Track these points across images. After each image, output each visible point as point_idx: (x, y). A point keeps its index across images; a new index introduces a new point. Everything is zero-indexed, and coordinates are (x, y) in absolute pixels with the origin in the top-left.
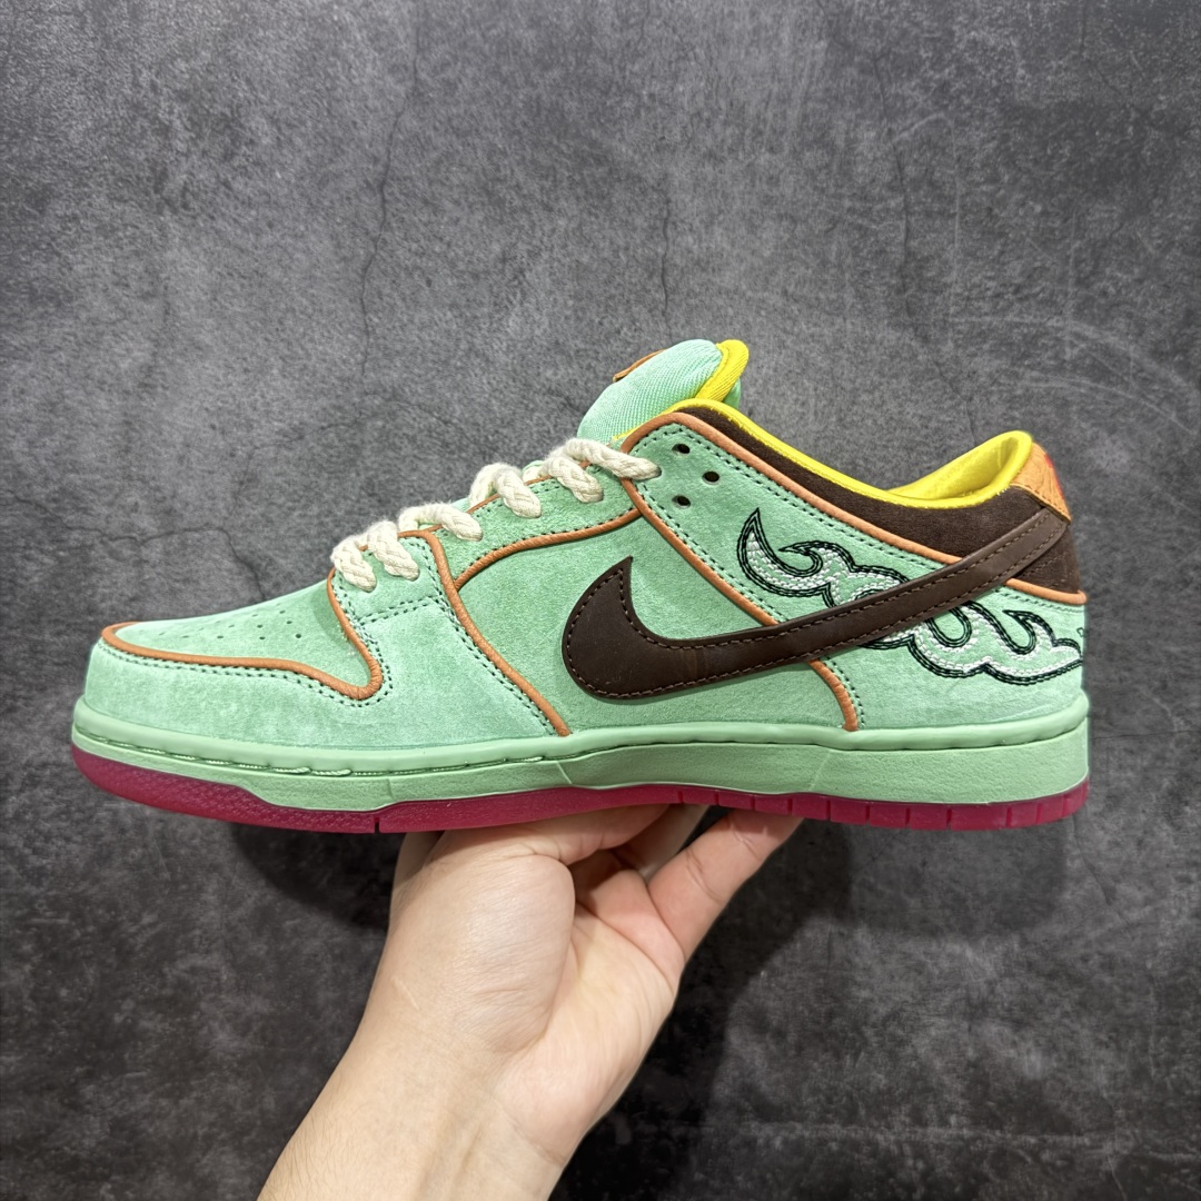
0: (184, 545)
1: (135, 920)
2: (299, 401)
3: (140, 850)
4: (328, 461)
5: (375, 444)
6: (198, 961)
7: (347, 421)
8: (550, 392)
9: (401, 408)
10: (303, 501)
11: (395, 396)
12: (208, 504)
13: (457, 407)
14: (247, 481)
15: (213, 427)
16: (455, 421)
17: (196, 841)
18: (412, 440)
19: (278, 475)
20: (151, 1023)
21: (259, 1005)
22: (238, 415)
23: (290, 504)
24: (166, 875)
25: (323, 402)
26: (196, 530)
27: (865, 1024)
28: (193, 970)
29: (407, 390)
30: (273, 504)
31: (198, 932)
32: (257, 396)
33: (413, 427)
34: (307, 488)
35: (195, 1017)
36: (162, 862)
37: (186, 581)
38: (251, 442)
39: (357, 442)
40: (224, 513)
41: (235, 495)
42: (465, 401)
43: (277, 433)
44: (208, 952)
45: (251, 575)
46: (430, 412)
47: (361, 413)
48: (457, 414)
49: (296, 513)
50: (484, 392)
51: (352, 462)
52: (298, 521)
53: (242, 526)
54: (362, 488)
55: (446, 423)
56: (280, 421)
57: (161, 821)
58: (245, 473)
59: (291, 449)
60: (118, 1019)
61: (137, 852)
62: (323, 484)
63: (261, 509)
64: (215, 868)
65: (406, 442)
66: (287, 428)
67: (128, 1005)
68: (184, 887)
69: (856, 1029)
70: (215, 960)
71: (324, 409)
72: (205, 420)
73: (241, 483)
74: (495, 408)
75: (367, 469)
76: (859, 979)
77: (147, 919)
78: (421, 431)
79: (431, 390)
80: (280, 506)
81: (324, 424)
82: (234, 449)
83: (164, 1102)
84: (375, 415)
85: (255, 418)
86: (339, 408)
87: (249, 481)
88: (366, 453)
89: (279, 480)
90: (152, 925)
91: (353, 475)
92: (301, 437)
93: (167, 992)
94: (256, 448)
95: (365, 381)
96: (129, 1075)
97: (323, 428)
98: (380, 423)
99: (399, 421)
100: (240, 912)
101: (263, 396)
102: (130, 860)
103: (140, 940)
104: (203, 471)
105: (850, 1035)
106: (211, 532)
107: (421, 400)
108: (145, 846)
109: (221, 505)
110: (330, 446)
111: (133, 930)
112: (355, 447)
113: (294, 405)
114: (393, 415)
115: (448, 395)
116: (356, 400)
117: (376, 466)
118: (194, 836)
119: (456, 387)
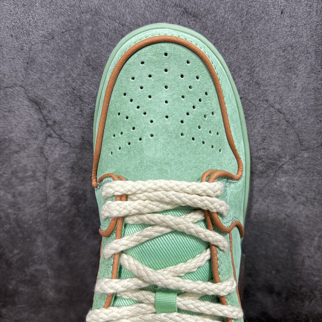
0: (6, 94)
1: (11, 252)
2: (50, 19)
3: (9, 226)
4: (67, 49)
5: (89, 39)
6: (38, 267)
7: (74, 28)
8: (176, 5)
9: (100, 19)
10: (57, 70)
11: (97, 13)
12: (14, 74)
13: (128, 16)
14: (30, 62)
15: (12, 36)
16: (127, 24)
17: (30, 222)
18: (107, 35)
19: (44, 58)
20: (22, 289)
21: (64, 283)
22: (22, 29)
23: (51, 72)
24: (21, 235)
25: (62, 19)
26: (10, 87)
27: (316, 290)
28: (37, 270)
29: (103, 9)
30: (43, 72)
31: (36, 257)
32: (30, 18)
33: (106, 29)
34: (58, 64)
35: (40, 287)
36: (18, 230)
37: (9, 111)
38: (30, 42)
39: (80, 38)
40: (22, 78)
41: (26, 69)
42: (132, 13)
43: (42, 36)
44: (41, 264)
45: (37, 107)
46: (115, 20)
47: (80, 23)
48: (128, 21)
49: (54, 77)
50: (142, 8)
51: (78, 49)
52: (55, 80)
53: (31, 84)
54: (84, 62)
55: (123, 25)
56: (42, 30)
57: (15, 214)
58: (29, 58)
59: (48, 44)
60: (11, 287)
61: (8, 226)
62: (65, 61)
63: (38, 75)
64: (39, 232)
65: (104, 36)
66: (46, 34)
67: (14, 282)
68: (28, 240)
69: (312, 291)
70: (44, 267)
71: (63, 22)
72: (7, 33)
73: (28, 63)
74: (148, 16)
75: (85, 52)
76: (314, 273)
77: (16, 252)
78: (110, 30)
79: (115, 8)
80: (46, 74)
81: (64, 30)
82: (23, 46)
83: (33, 315)
84: (88, 24)
85: (31, 29)
86: (70, 21)
87: (31, 62)
88: (85, 43)
89: (45, 60)
90: (18, 254)
91: (79, 56)
92: (53, 38)
93: (28, 278)
94: (33, 45)
95: (81, 6)
96: (18, 306)
97: (63, 32)
98: (90, 28)
99: (100, 26)
100: (52, 249)
101: (33, 18)
102: (5, 229)
103: (14, 259)
104: (9, 58)
105: (309, 294)
106: (17, 88)
107: (110, 14)
108: (10, 224)
109: (20, 75)
110: (67, 41)
111: (11, 255)
112: (79, 41)
113: (48, 22)
114: (96, 23)
115: (123, 10)
116: (78, 16)
117: (90, 50)
118: (29, 220)
119: (127, 6)
